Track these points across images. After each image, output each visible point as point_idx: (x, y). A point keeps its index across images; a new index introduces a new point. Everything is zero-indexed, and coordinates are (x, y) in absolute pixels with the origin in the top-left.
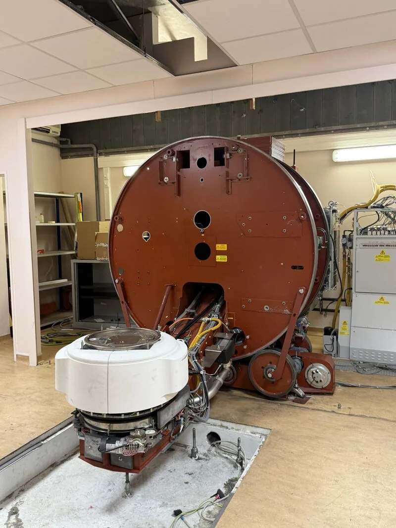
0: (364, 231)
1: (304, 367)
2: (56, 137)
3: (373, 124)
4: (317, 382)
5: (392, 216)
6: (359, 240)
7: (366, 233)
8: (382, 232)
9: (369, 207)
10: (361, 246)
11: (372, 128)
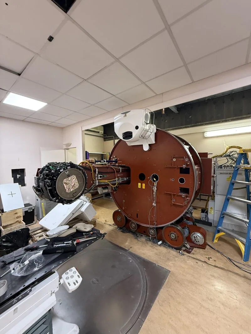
0: (221, 167)
1: (190, 233)
2: (102, 134)
3: (224, 120)
4: (197, 242)
5: (235, 160)
6: (218, 171)
7: (221, 168)
8: (230, 167)
9: (223, 156)
10: (219, 174)
11: (223, 122)
